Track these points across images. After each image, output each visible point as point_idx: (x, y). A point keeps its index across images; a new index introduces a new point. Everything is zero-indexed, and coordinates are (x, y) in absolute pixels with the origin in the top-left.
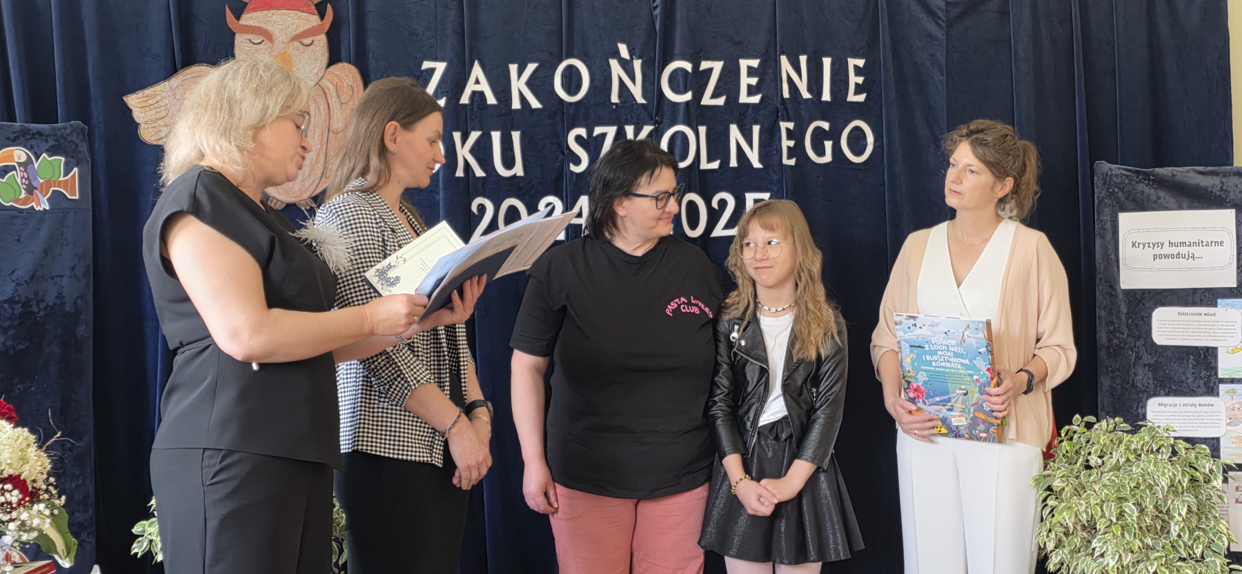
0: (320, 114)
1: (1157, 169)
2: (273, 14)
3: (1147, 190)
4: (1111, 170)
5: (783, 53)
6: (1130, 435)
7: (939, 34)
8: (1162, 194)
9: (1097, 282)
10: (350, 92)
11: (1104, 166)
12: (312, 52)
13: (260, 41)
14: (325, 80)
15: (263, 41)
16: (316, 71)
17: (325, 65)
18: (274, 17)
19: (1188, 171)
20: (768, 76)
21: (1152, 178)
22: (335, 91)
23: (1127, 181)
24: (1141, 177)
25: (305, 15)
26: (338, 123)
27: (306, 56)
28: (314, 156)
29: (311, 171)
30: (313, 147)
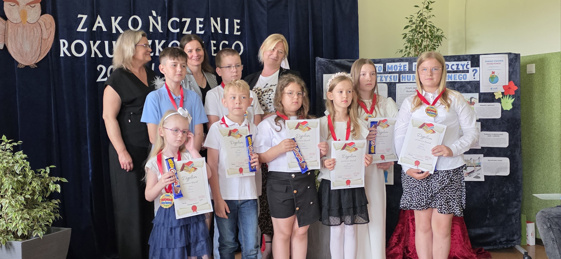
0: (38, 33)
1: (335, 60)
3: (332, 67)
4: (321, 60)
5: (212, 17)
7: (265, 12)
8: (337, 68)
9: (316, 97)
11: (319, 59)
12: (35, 9)
13: (14, 5)
14: (40, 20)
17: (40, 15)
19: (345, 61)
20: (206, 24)
21: (334, 63)
22: (44, 24)
23: (326, 64)
24: (330, 62)
26: (45, 36)
27: (32, 11)
28: (36, 48)
29: (35, 53)
30: (36, 44)
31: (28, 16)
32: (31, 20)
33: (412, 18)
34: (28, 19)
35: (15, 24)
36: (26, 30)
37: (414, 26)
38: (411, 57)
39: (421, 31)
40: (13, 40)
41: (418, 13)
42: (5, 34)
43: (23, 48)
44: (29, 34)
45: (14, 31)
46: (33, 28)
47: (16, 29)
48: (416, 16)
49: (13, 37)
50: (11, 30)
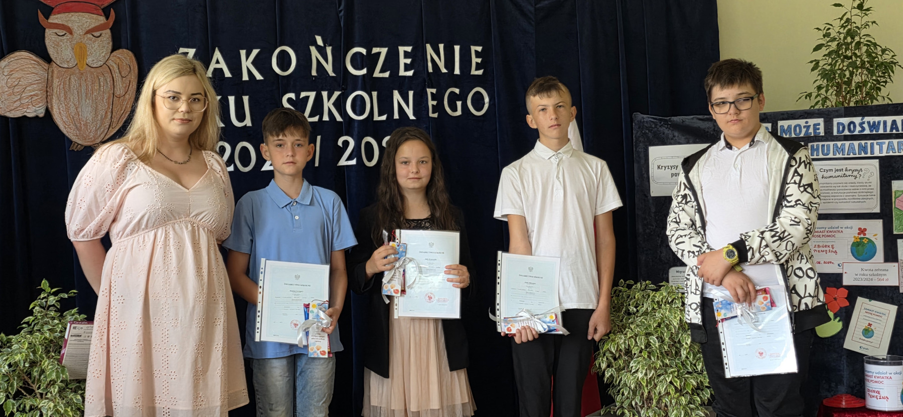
0: (107, 84)
1: (675, 119)
2: (72, 16)
3: (666, 131)
4: (644, 118)
5: (427, 43)
6: (655, 292)
7: (531, 29)
8: (676, 134)
9: (636, 192)
10: (129, 70)
11: (639, 116)
12: (101, 41)
13: (63, 34)
14: (109, 61)
15: (66, 34)
16: (103, 54)
17: (110, 51)
18: (73, 18)
19: (693, 119)
20: (418, 57)
21: (669, 123)
22: (117, 68)
23: (653, 126)
24: (662, 123)
25: (95, 16)
26: (119, 91)
27: (96, 44)
28: (104, 114)
29: (102, 124)
30: (103, 107)
31: (88, 54)
32: (93, 60)
33: (829, 29)
34: (89, 60)
35: (66, 69)
36: (86, 80)
37: (834, 45)
38: (830, 106)
39: (849, 53)
40: (63, 99)
41: (841, 19)
42: (48, 90)
43: (80, 114)
44: (90, 87)
45: (64, 83)
46: (98, 76)
47: (68, 79)
48: (837, 24)
49: (62, 95)
50: (58, 80)
